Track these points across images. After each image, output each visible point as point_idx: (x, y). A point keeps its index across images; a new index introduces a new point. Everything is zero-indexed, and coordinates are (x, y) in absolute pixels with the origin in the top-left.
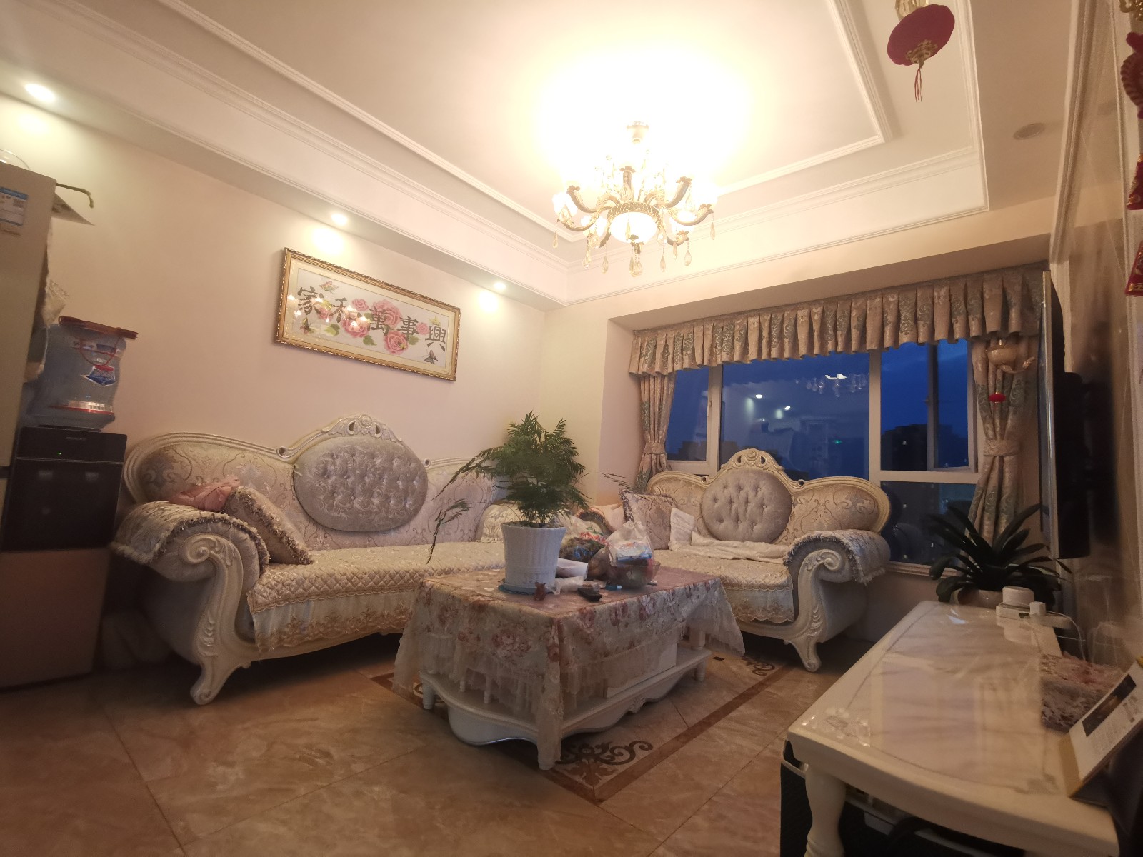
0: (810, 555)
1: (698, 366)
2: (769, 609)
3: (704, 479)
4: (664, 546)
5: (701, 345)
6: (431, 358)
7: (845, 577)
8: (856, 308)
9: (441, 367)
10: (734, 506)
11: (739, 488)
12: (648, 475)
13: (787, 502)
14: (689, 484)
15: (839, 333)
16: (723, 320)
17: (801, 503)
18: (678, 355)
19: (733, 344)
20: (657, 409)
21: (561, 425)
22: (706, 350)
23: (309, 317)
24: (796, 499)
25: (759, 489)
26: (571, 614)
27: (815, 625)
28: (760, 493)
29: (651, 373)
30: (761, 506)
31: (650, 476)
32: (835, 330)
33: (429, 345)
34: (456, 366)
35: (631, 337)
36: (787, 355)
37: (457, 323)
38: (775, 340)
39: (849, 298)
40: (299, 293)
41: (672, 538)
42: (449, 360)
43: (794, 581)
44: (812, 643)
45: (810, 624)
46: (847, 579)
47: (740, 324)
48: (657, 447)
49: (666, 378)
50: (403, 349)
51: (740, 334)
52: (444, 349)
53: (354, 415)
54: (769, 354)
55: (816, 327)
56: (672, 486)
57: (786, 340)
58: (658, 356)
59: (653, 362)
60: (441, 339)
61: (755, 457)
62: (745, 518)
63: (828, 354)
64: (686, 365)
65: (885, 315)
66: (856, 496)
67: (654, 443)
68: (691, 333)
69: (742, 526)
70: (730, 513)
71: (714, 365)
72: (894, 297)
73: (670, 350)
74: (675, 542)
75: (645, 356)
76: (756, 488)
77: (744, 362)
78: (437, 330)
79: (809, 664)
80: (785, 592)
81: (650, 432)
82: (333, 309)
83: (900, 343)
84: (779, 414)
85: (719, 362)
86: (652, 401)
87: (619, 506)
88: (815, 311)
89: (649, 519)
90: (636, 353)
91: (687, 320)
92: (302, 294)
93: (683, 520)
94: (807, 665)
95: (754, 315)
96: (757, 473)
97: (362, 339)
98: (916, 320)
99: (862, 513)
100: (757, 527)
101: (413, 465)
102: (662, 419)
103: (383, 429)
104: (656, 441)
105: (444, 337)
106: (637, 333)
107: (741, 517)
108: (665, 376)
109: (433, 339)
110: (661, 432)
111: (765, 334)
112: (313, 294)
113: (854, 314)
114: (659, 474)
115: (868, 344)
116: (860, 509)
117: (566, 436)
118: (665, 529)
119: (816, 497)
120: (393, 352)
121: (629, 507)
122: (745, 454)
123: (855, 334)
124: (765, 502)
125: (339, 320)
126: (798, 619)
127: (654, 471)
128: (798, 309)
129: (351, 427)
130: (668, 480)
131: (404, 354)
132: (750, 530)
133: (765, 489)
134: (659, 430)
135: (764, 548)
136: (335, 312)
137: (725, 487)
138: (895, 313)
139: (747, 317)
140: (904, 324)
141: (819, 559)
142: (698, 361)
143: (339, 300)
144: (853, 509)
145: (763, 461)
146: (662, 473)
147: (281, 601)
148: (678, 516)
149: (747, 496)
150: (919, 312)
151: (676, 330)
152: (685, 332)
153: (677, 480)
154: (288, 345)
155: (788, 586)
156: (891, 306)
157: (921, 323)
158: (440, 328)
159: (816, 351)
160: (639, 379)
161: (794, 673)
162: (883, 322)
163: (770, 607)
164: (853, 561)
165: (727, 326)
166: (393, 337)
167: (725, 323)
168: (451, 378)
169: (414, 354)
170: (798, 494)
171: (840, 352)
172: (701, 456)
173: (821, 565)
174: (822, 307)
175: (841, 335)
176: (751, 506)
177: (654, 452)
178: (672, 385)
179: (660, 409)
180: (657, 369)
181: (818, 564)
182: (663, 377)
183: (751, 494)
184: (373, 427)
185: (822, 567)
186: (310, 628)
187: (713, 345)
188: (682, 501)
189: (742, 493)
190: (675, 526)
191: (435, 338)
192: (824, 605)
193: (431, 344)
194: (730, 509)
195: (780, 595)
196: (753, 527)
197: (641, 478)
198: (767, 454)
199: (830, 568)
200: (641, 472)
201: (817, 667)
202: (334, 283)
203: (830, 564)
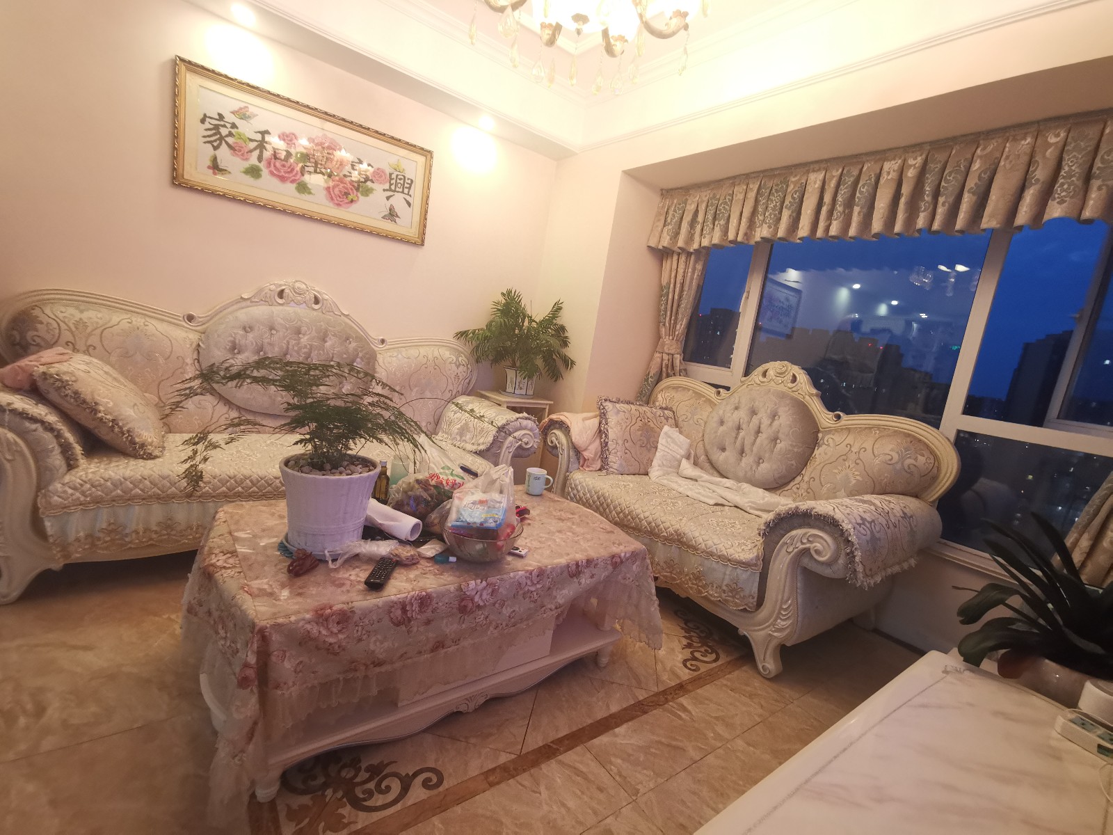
0: (794, 533)
1: (731, 242)
2: (724, 588)
3: (719, 393)
4: (642, 471)
5: (738, 213)
6: (392, 215)
7: (837, 571)
8: (981, 157)
9: (406, 224)
10: (742, 434)
11: (753, 412)
12: (656, 378)
13: (811, 437)
14: (699, 395)
15: (941, 200)
16: (775, 176)
17: (828, 445)
18: (708, 226)
19: (781, 212)
20: (676, 297)
21: (557, 309)
22: (744, 220)
23: (219, 153)
24: (823, 438)
25: (776, 418)
26: (293, 618)
27: (781, 623)
28: (776, 423)
29: (676, 249)
30: (775, 440)
31: (659, 380)
32: (936, 194)
33: (388, 198)
34: (425, 226)
35: (657, 199)
36: (852, 232)
37: (429, 169)
38: (839, 208)
39: (975, 139)
40: (203, 121)
41: (655, 463)
42: (416, 218)
43: (766, 561)
44: (774, 643)
45: (776, 620)
46: (840, 575)
47: (795, 183)
48: (672, 346)
49: (693, 257)
50: (352, 201)
51: (793, 198)
52: (409, 204)
53: (283, 281)
54: (827, 229)
55: (906, 190)
56: (678, 396)
57: (856, 209)
58: (685, 225)
59: (676, 234)
60: (406, 191)
61: (784, 373)
62: (752, 451)
63: (917, 235)
64: (716, 241)
65: (1031, 169)
66: (907, 449)
67: (667, 340)
68: (729, 195)
69: (747, 461)
70: (735, 442)
71: (752, 242)
72: (1057, 135)
73: (700, 218)
74: (657, 468)
75: (669, 224)
76: (774, 416)
77: (791, 240)
78: (400, 179)
79: (763, 667)
80: (749, 573)
81: (664, 325)
82: (252, 145)
83: (1046, 217)
84: (883, 310)
85: (758, 238)
86: (672, 285)
87: (595, 417)
88: (911, 162)
89: (629, 438)
90: (659, 220)
91: (726, 176)
92: (207, 123)
93: (674, 441)
94: (760, 667)
95: (819, 170)
96: (782, 396)
97: (294, 185)
98: (1088, 178)
99: (911, 473)
100: (764, 467)
101: (353, 345)
102: (681, 311)
103: (323, 299)
104: (671, 338)
105: (409, 188)
106: (666, 193)
107: (747, 449)
108: (692, 253)
109: (395, 191)
110: (678, 327)
111: (827, 198)
112: (222, 123)
113: (976, 166)
114: (670, 379)
115: (985, 220)
116: (909, 468)
117: (559, 321)
118: (649, 450)
119: (850, 440)
120: (339, 205)
121: (606, 419)
122: (773, 367)
123: (967, 201)
124: (780, 435)
125: (260, 159)
126: (760, 610)
127: (664, 375)
128: (886, 159)
129: (281, 294)
130: (676, 388)
131: (354, 207)
132: (754, 468)
133: (785, 419)
134: (675, 323)
135: (760, 496)
136: (255, 149)
137: (737, 408)
138: (1052, 164)
139: (808, 172)
140: (1063, 184)
141: (805, 541)
142: (731, 236)
143: (259, 132)
144: (898, 466)
145: (794, 379)
146: (673, 378)
147: (89, 503)
148: (670, 437)
149: (760, 423)
150: (1098, 164)
151: (713, 189)
152: (722, 193)
153: (686, 389)
154: (191, 188)
155: (756, 565)
156: (1048, 153)
157: (1095, 183)
158: (404, 177)
159: (898, 228)
160: (661, 254)
161: (741, 674)
162: (1025, 180)
163: (726, 586)
164: (851, 556)
165: (777, 185)
166: (338, 185)
167: (776, 181)
168: (420, 242)
169: (368, 210)
170: (829, 431)
171: (936, 232)
172: (726, 363)
173: (805, 549)
174: (924, 156)
175: (943, 204)
176: (762, 438)
177: (667, 351)
178: (699, 267)
179: (680, 297)
180: (681, 243)
181: (802, 547)
182: (689, 254)
183: (766, 422)
184: (309, 297)
185: (806, 552)
186: (134, 535)
187: (754, 212)
188: (684, 417)
189: (755, 420)
190: (663, 448)
191: (397, 189)
192: (800, 600)
193: (391, 196)
194: (736, 438)
195: (743, 575)
196: (758, 464)
197: (647, 380)
198: (802, 371)
199: (816, 557)
200: (649, 374)
201: (772, 675)
202: (252, 109)
203: (817, 552)
